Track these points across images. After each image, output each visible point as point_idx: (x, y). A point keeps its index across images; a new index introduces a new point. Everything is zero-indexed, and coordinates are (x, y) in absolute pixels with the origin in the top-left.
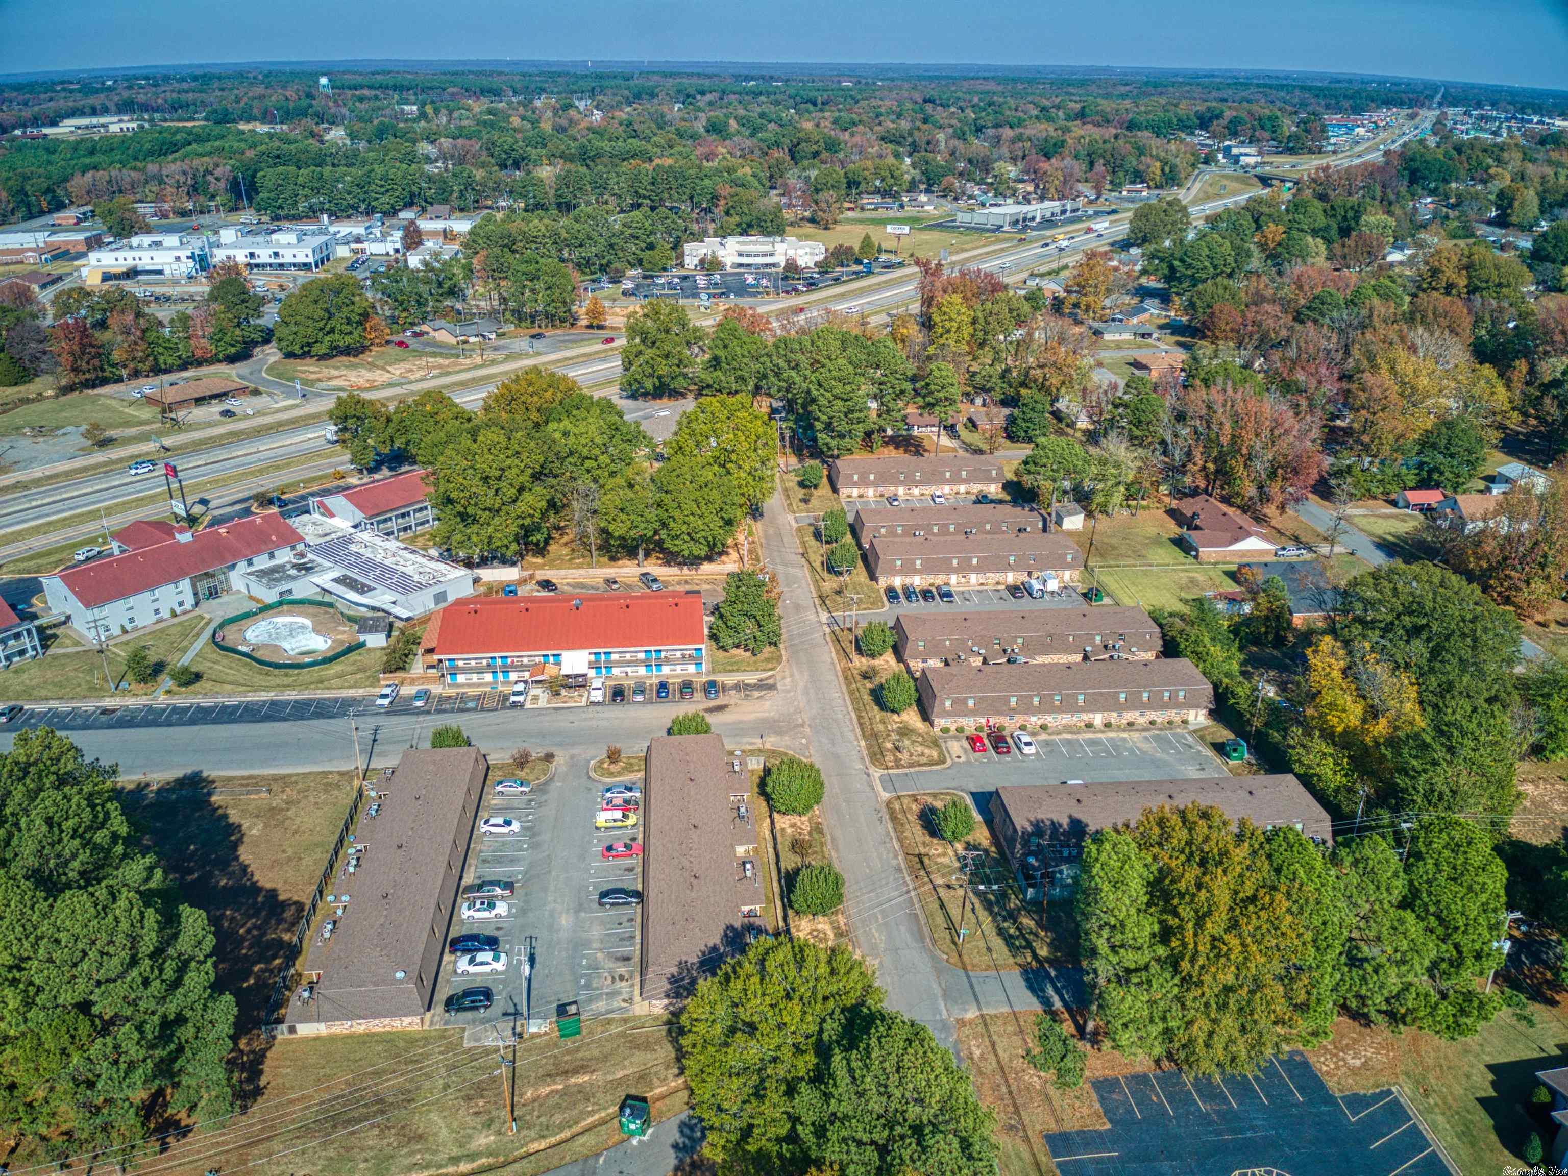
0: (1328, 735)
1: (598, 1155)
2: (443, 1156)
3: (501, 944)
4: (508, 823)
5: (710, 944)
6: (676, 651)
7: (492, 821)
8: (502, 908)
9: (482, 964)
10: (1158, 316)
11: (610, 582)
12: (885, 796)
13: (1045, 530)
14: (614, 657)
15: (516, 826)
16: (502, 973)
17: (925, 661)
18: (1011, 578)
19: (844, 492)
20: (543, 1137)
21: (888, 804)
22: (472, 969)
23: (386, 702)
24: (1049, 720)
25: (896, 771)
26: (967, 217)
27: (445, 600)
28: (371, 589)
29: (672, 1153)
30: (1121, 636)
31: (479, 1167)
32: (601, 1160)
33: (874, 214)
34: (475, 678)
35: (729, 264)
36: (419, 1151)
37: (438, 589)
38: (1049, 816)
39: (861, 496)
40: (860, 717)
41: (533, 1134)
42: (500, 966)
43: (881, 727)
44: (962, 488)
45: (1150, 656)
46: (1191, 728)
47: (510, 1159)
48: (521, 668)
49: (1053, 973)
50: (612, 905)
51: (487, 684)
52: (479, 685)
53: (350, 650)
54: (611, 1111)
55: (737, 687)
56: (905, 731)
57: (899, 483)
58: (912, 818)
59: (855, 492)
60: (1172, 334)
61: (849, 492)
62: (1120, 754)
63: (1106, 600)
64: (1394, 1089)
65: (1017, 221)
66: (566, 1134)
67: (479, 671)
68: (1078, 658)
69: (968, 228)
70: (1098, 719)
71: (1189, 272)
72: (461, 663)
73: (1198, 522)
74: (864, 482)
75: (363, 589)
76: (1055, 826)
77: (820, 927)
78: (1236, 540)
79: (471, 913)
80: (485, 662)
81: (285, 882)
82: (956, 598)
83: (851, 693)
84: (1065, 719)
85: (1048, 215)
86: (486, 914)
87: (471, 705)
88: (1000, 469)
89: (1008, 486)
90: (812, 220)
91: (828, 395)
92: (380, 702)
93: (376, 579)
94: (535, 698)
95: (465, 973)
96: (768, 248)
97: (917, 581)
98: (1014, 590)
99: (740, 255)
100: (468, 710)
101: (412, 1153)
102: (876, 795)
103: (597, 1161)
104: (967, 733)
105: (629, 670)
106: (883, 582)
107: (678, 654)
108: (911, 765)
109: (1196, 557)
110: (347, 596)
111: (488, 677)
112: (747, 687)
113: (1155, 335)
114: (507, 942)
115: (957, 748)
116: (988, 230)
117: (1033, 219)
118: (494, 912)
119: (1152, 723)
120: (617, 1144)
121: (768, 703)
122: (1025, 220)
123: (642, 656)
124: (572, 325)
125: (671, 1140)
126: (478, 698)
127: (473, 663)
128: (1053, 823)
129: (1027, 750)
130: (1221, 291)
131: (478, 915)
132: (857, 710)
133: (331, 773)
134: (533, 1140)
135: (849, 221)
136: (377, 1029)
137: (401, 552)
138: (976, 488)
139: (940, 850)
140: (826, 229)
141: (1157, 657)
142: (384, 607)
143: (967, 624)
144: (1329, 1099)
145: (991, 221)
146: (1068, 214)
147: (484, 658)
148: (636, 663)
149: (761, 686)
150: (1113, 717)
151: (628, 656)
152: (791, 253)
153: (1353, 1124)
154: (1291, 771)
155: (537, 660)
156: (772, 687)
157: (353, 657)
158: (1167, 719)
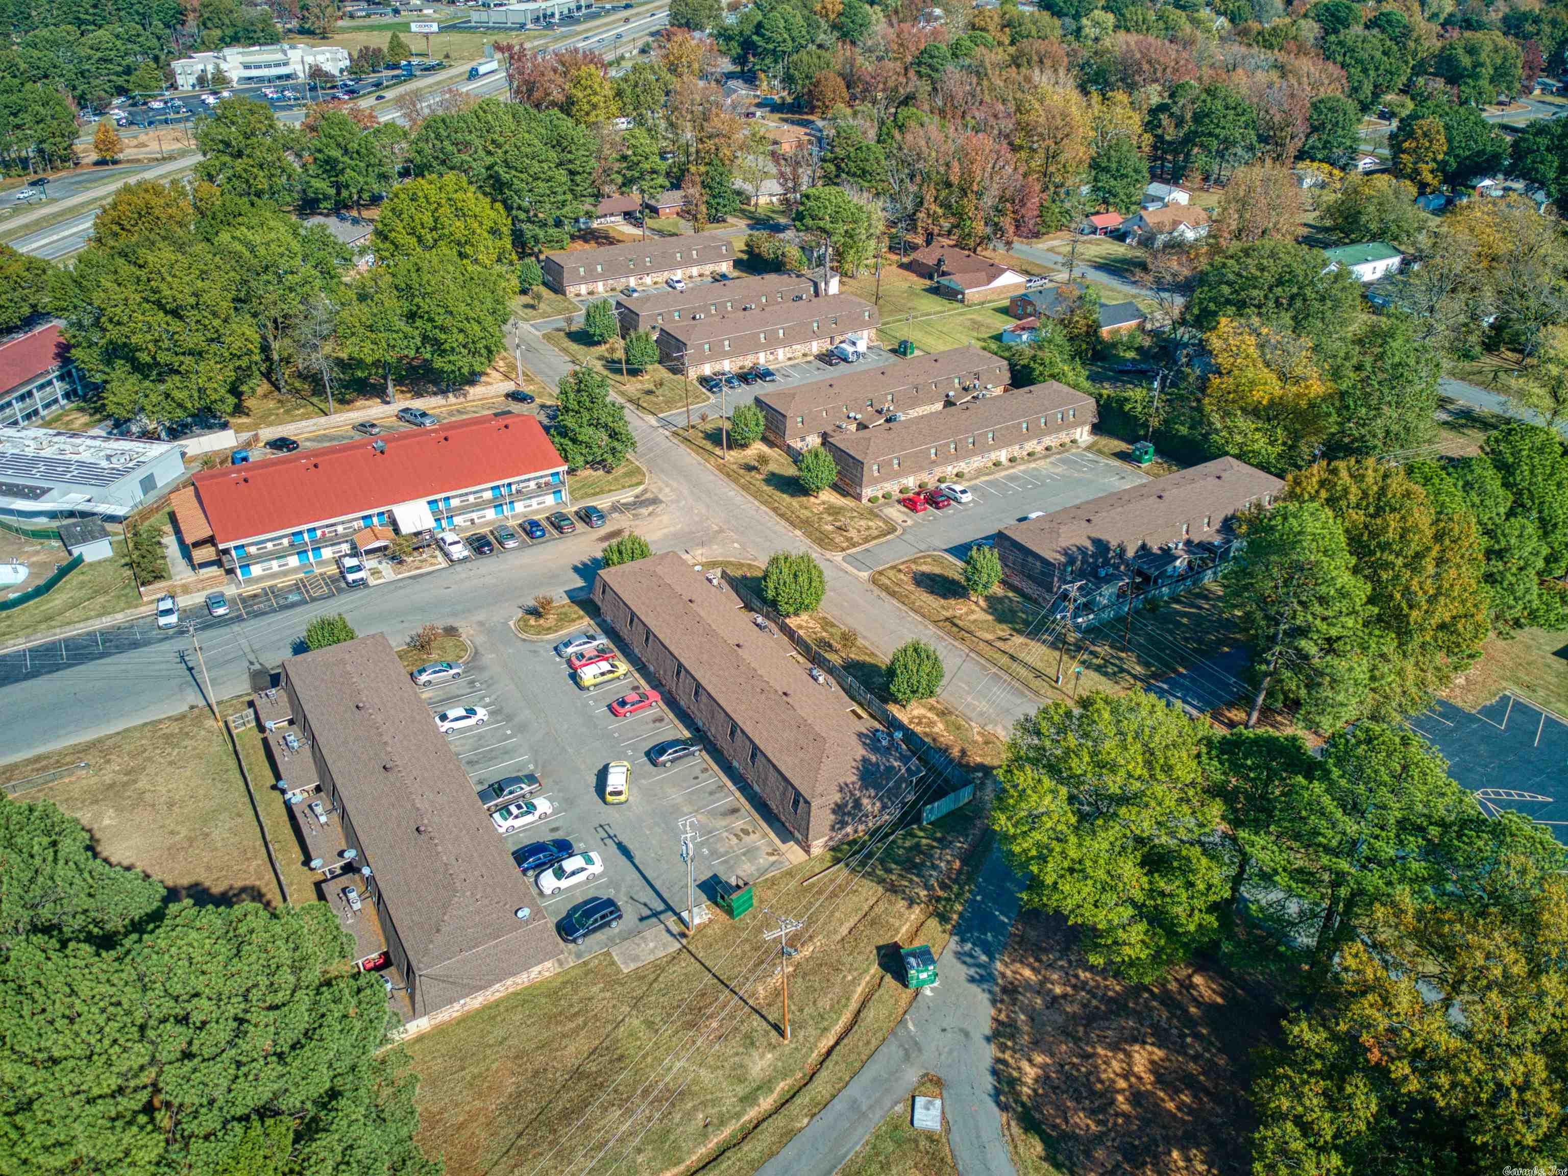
0: (1255, 412)
1: (902, 1022)
2: (729, 1102)
3: (575, 846)
4: (471, 712)
5: (858, 758)
6: (530, 480)
7: (452, 714)
8: (543, 805)
9: (573, 873)
10: (748, 96)
11: (364, 427)
12: (865, 575)
13: (817, 294)
14: (455, 503)
15: (481, 713)
16: (601, 875)
17: (803, 439)
18: (816, 347)
19: (571, 291)
20: (826, 1029)
21: (874, 581)
22: (564, 883)
23: (173, 619)
24: (962, 466)
25: (854, 550)
26: (484, 17)
27: (154, 487)
28: (45, 491)
29: (974, 988)
30: (977, 376)
31: (781, 1096)
32: (911, 1026)
33: (368, 21)
34: (275, 565)
35: (235, 79)
36: (695, 1109)
37: (141, 473)
38: (1072, 542)
39: (591, 293)
40: (775, 510)
41: (812, 1031)
42: (597, 868)
43: (807, 513)
44: (695, 271)
45: (999, 391)
46: (1083, 445)
47: (808, 1070)
48: (335, 541)
49: (1165, 686)
50: (672, 761)
51: (295, 570)
52: (285, 573)
53: (64, 572)
54: (872, 971)
55: (615, 508)
56: (834, 511)
57: (628, 273)
58: (912, 587)
59: (583, 289)
60: (772, 111)
61: (577, 290)
62: (1044, 484)
63: (917, 353)
64: (1507, 693)
65: (538, 19)
66: (846, 1017)
67: (279, 555)
68: (939, 406)
69: (488, 28)
70: (1003, 455)
71: (771, 46)
72: (253, 550)
73: (943, 268)
74: (592, 277)
75: (34, 493)
76: (1082, 550)
77: (916, 713)
78: (994, 277)
79: (511, 822)
80: (285, 542)
81: (208, 868)
82: (777, 377)
83: (743, 487)
84: (977, 462)
85: (566, 12)
86: (529, 819)
87: (293, 598)
88: (729, 244)
89: (738, 264)
90: (303, 32)
91: (523, 176)
92: (163, 621)
93: (45, 476)
94: (375, 572)
95: (557, 891)
96: (279, 56)
97: (728, 366)
98: (827, 358)
99: (247, 67)
100: (293, 605)
101: (689, 1116)
102: (857, 578)
103: (906, 1028)
104: (895, 498)
105: (474, 515)
106: (693, 373)
107: (532, 485)
108: (866, 540)
109: (962, 301)
110: (13, 507)
111: (293, 561)
112: (627, 506)
113: (758, 114)
114: (580, 840)
115: (896, 513)
116: (511, 29)
117: (553, 15)
118: (537, 814)
119: (1047, 449)
120: (911, 1004)
121: (665, 518)
122: (545, 16)
123: (488, 495)
124: (76, 164)
125: (963, 977)
126: (297, 587)
127: (270, 545)
128: (1079, 548)
129: (965, 498)
130: (816, 60)
131: (518, 823)
132: (765, 503)
133: (160, 721)
134: (818, 1039)
135: (344, 30)
136: (498, 995)
137: (56, 439)
138: (708, 269)
139: (964, 610)
140: (324, 38)
141: (1006, 391)
142: (80, 507)
143: (836, 389)
144: (1471, 718)
145: (511, 20)
146: (584, 11)
147: (282, 536)
148: (480, 506)
149: (640, 502)
150: (1016, 451)
151: (471, 498)
152: (309, 59)
153: (1505, 731)
154: (1226, 454)
155: (355, 524)
156: (655, 501)
157: (73, 578)
158: (1059, 442)
